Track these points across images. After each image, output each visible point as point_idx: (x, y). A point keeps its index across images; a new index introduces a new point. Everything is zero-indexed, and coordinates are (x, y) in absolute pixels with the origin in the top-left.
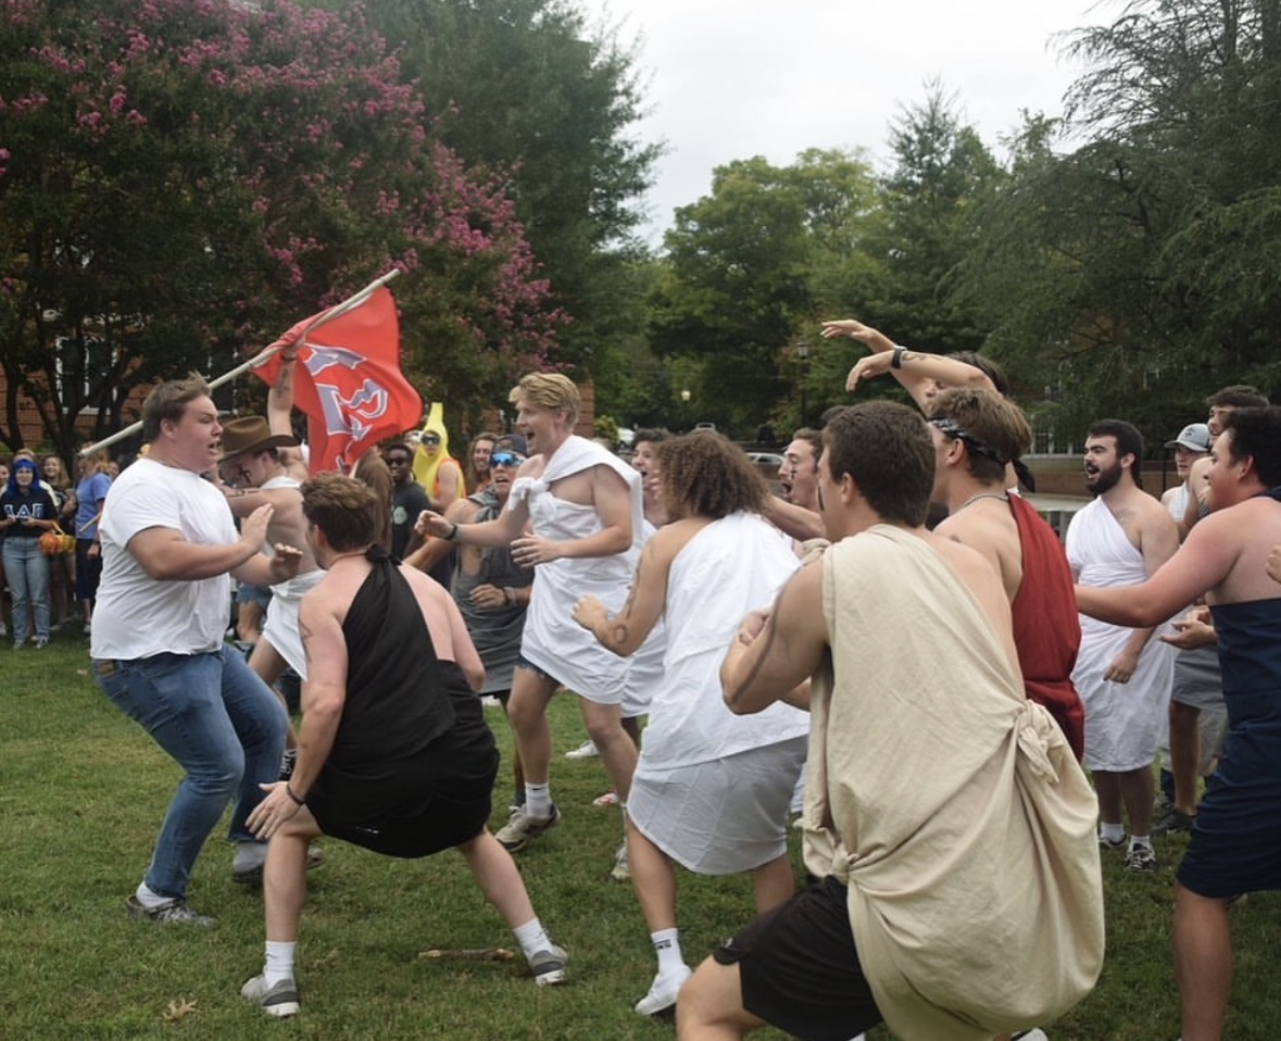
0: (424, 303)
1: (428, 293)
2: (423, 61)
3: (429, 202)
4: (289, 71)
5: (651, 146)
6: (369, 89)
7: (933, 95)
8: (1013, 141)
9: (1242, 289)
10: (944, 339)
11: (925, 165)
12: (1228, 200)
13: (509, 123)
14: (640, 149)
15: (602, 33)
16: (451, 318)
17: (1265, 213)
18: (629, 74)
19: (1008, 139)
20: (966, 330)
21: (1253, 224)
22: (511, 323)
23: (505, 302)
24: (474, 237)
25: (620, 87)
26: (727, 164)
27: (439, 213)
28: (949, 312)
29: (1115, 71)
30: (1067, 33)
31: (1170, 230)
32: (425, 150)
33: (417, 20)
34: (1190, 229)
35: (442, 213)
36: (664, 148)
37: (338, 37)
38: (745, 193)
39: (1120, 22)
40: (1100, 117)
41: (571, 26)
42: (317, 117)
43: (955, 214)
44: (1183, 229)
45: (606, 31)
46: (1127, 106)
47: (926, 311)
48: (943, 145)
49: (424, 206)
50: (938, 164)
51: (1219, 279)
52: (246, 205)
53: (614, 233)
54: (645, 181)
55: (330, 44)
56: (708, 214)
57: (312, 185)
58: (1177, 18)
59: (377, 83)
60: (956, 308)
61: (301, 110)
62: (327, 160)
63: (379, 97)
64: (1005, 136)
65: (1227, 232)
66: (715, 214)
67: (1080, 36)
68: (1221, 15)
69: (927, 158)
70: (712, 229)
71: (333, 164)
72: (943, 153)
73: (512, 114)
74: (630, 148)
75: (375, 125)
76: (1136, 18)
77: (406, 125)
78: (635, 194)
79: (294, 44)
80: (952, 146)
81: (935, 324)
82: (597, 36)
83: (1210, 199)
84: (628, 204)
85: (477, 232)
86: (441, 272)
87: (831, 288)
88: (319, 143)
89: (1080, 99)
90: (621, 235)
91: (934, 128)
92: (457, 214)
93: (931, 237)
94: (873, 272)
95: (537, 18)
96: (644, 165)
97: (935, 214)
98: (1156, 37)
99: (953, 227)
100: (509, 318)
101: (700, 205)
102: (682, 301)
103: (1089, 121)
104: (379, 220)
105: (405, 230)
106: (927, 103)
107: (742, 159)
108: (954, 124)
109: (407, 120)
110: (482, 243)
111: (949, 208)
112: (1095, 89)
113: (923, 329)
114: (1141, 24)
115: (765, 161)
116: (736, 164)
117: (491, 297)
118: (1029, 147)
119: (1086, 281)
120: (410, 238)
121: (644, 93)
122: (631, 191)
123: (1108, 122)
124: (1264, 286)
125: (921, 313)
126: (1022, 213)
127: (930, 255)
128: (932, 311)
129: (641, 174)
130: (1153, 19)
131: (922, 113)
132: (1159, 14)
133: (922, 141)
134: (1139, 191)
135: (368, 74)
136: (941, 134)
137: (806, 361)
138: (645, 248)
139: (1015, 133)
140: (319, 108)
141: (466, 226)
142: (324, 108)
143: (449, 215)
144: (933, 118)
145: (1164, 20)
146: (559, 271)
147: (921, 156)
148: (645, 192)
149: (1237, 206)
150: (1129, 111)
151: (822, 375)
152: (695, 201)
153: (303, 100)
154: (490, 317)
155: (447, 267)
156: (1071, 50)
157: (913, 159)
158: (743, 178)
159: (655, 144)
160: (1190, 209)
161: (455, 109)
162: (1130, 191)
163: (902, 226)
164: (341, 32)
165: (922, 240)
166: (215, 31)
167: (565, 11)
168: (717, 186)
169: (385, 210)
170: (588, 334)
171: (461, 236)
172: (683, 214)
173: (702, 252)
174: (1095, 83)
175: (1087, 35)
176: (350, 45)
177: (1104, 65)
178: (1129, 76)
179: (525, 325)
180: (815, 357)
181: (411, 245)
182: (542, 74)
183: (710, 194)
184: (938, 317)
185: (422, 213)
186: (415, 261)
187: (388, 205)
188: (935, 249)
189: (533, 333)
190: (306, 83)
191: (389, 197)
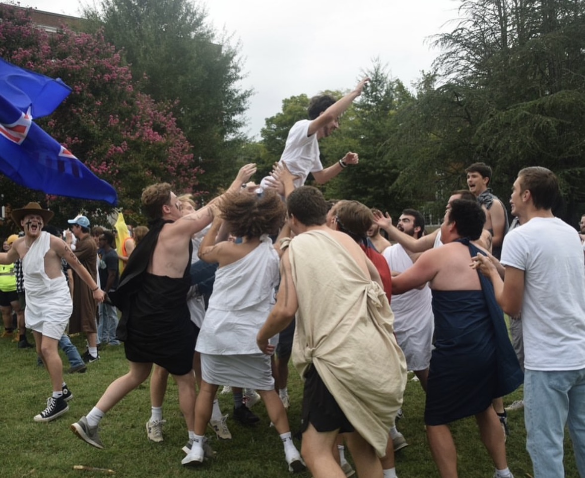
0: (130, 166)
1: (133, 162)
2: (140, 55)
3: (135, 120)
4: (66, 61)
5: (247, 91)
6: (106, 69)
7: (376, 65)
8: (418, 84)
9: (511, 149)
10: (384, 174)
11: (374, 96)
12: (504, 109)
13: (179, 82)
14: (241, 93)
15: (223, 41)
16: (143, 173)
17: (519, 114)
18: (235, 59)
19: (416, 84)
20: (393, 170)
21: (515, 119)
22: (175, 174)
23: (172, 164)
24: (154, 135)
25: (231, 65)
26: (289, 98)
27: (138, 125)
28: (386, 162)
29: (454, 53)
30: (432, 37)
31: (480, 123)
32: (133, 96)
33: (137, 36)
34: (487, 123)
35: (140, 125)
36: (253, 91)
37: (92, 46)
38: (297, 111)
39: (455, 31)
40: (449, 74)
41: (209, 38)
42: (79, 82)
43: (387, 118)
44: (484, 122)
45: (225, 40)
46: (461, 68)
47: (376, 162)
48: (382, 88)
49: (132, 122)
50: (379, 95)
51: (501, 144)
52: (45, 123)
53: (230, 132)
54: (244, 107)
55: (88, 49)
56: (280, 121)
57: (77, 113)
58: (481, 29)
59: (110, 66)
60: (389, 161)
61: (72, 79)
62: (85, 101)
63: (110, 72)
64: (414, 83)
65: (504, 123)
66: (284, 121)
67: (438, 38)
68: (500, 28)
69: (374, 93)
70: (282, 128)
71: (88, 104)
72: (381, 91)
73: (181, 79)
74: (237, 92)
75: (109, 85)
76: (462, 29)
77: (124, 85)
78: (239, 113)
79: (70, 49)
80: (385, 88)
81: (380, 168)
82: (221, 42)
83: (496, 109)
84: (237, 118)
85: (156, 133)
86: (139, 151)
87: (332, 153)
88: (81, 94)
89: (439, 66)
90: (234, 132)
91: (377, 80)
92: (147, 125)
93: (377, 129)
94: (351, 145)
95: (193, 34)
96: (244, 100)
97: (379, 119)
98: (472, 37)
99: (387, 124)
100: (174, 172)
101: (277, 116)
102: (270, 161)
103: (444, 75)
104: (110, 128)
105: (122, 133)
106: (374, 69)
107: (296, 96)
108: (386, 78)
109: (124, 82)
110: (159, 139)
111: (385, 116)
112: (446, 61)
113: (375, 170)
114: (465, 32)
115: (306, 96)
116: (293, 98)
117: (166, 162)
118: (425, 87)
119: (443, 147)
120: (124, 137)
121: (242, 67)
122: (238, 112)
123: (453, 75)
124: (521, 147)
125: (373, 163)
126: (414, 117)
127: (377, 137)
128: (379, 162)
129: (242, 104)
130: (471, 30)
131: (372, 74)
132: (472, 27)
133: (372, 86)
134: (465, 106)
135: (105, 62)
136: (380, 83)
137: (324, 187)
138: (246, 138)
139: (419, 81)
140: (80, 78)
141: (151, 130)
142: (83, 78)
143: (144, 126)
144: (376, 75)
145: (476, 30)
146: (204, 149)
147: (372, 93)
148: (244, 112)
149: (508, 111)
150: (462, 71)
151: (331, 193)
152: (275, 115)
153: (73, 75)
154: (166, 171)
155: (142, 149)
156: (434, 44)
157: (368, 94)
158: (296, 104)
159: (249, 90)
160: (488, 113)
161: (146, 77)
162: (461, 106)
163: (364, 124)
164: (93, 43)
165: (373, 131)
166: (31, 44)
167: (206, 31)
168: (284, 108)
169: (112, 124)
170: (219, 177)
171: (149, 135)
172: (269, 121)
173: (278, 138)
174: (445, 58)
175: (441, 37)
176: (97, 49)
177: (449, 50)
178: (460, 55)
179: (183, 174)
180: (328, 185)
181: (125, 140)
182: (194, 60)
183: (281, 112)
184: (381, 165)
185: (131, 125)
186: (126, 147)
187: (114, 121)
188: (379, 134)
189: (186, 178)
190: (74, 66)
191: (114, 118)
